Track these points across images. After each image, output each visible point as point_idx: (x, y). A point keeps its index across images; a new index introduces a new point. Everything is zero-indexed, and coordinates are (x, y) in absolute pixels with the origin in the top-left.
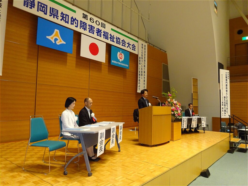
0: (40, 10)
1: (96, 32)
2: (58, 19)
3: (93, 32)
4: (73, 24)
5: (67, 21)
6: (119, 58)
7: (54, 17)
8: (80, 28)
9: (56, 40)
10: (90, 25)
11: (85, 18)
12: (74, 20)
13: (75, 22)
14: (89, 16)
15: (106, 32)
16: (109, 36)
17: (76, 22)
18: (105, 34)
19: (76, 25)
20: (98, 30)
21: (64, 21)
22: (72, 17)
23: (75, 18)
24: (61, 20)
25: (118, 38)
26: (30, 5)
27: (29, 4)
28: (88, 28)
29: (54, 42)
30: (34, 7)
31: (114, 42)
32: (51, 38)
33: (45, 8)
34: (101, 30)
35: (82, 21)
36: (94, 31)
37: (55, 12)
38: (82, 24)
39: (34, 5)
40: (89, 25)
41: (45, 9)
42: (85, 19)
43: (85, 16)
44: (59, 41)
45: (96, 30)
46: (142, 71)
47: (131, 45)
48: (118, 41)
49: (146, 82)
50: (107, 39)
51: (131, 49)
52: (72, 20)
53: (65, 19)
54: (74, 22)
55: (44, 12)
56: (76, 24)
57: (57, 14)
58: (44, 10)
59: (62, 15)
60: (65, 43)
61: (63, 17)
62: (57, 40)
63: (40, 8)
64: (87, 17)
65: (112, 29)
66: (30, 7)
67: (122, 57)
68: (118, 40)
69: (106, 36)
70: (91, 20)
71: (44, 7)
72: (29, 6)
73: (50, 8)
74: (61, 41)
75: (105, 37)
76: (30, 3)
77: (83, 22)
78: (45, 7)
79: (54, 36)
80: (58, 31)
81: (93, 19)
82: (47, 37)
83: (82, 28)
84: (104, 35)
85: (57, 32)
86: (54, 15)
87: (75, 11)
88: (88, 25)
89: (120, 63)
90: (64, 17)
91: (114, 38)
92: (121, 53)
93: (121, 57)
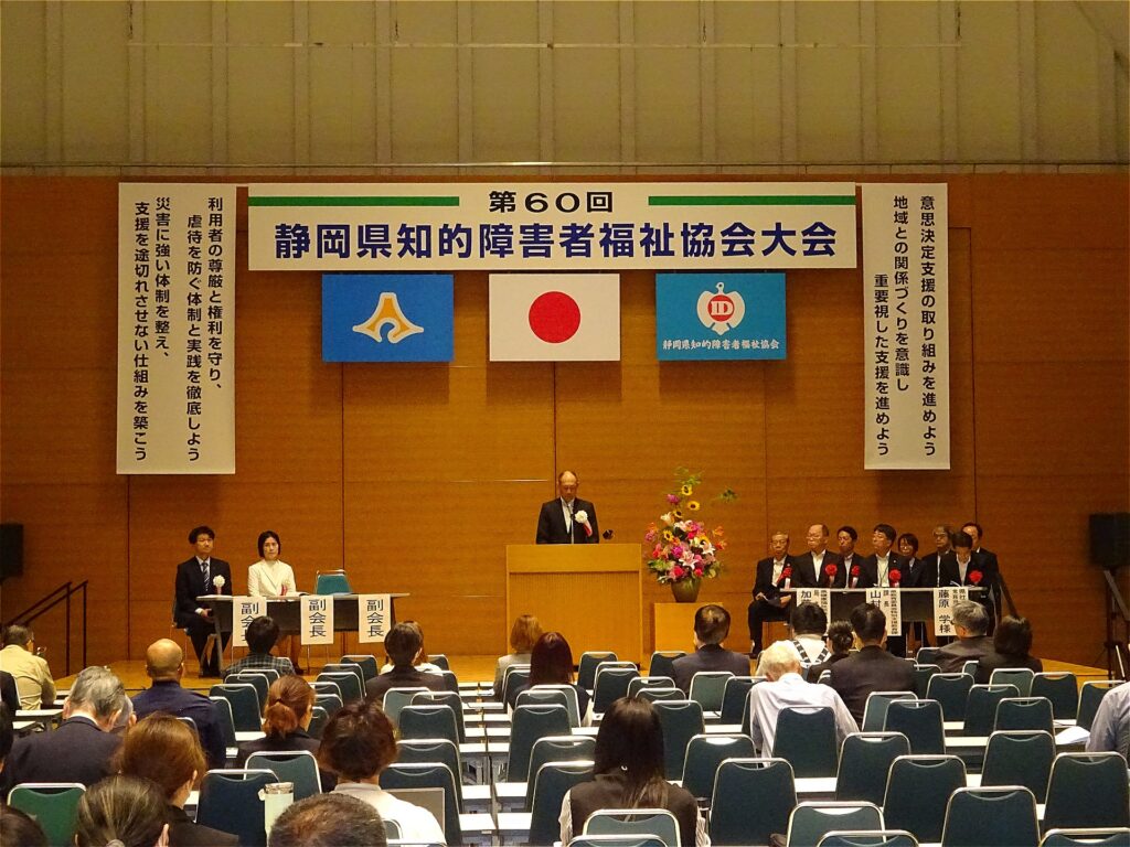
0: (327, 251)
1: (562, 244)
2: (388, 255)
3: (543, 251)
4: (450, 251)
5: (424, 248)
6: (706, 320)
7: (374, 256)
8: (482, 255)
9: (387, 328)
10: (530, 227)
11: (502, 207)
12: (452, 235)
13: (459, 241)
14: (521, 191)
15: (614, 226)
16: (638, 237)
17: (463, 236)
18: (612, 238)
19: (463, 250)
20: (570, 232)
21: (412, 252)
22: (446, 226)
23: (458, 226)
24: (401, 254)
25: (693, 227)
26: (294, 248)
27: (292, 245)
28: (521, 242)
29: (379, 339)
30: (307, 250)
31: (672, 253)
32: (369, 328)
33: (341, 237)
34: (589, 226)
35: (488, 227)
36: (552, 242)
37: (377, 236)
38: (491, 237)
39: (307, 242)
40: (523, 229)
41: (343, 241)
42: (503, 211)
43: (503, 199)
44: (397, 327)
45: (562, 235)
47: (793, 233)
48: (694, 242)
49: (943, 408)
50: (623, 253)
51: (799, 253)
52: (446, 236)
53: (414, 246)
54: (454, 241)
55: (339, 250)
56: (461, 245)
57: (386, 239)
58: (340, 243)
59: (404, 236)
60: (421, 330)
61: (407, 241)
62: (391, 326)
63: (327, 243)
64: (512, 200)
65: (654, 201)
66: (296, 252)
67: (728, 313)
68: (700, 237)
69: (615, 243)
70: (533, 206)
71: (338, 235)
72: (293, 252)
73: (360, 228)
74: (404, 328)
75: (611, 248)
76: (294, 242)
77: (493, 227)
78: (343, 232)
79: (380, 317)
80: (393, 296)
81: (544, 196)
82: (356, 329)
83: (492, 252)
84: (605, 243)
85: (388, 302)
86: (374, 248)
87: (454, 201)
88: (516, 230)
89: (716, 344)
90: (413, 241)
91: (668, 235)
92: (721, 293)
93: (721, 313)
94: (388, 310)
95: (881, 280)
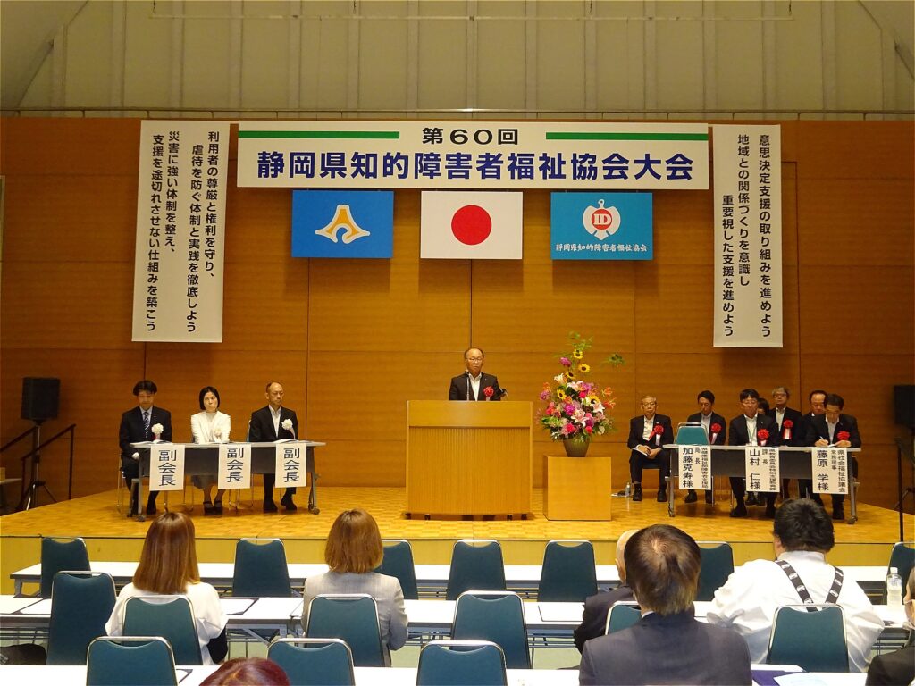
0: (297, 172)
1: (478, 169)
2: (344, 175)
3: (464, 174)
4: (391, 173)
5: (371, 171)
6: (590, 229)
7: (333, 176)
8: (416, 177)
9: (341, 232)
10: (453, 155)
11: (432, 140)
12: (393, 161)
13: (399, 165)
14: (447, 128)
15: (519, 155)
16: (537, 163)
17: (401, 162)
18: (517, 164)
19: (402, 172)
20: (484, 159)
21: (362, 174)
22: (389, 154)
23: (398, 154)
24: (354, 175)
25: (580, 157)
26: (272, 170)
27: (270, 168)
28: (446, 167)
29: (336, 240)
30: (282, 172)
31: (564, 177)
32: (328, 232)
33: (308, 162)
34: (500, 155)
35: (421, 155)
36: (471, 167)
37: (336, 162)
38: (423, 163)
39: (282, 165)
40: (448, 157)
41: (310, 164)
42: (433, 143)
43: (433, 135)
44: (350, 231)
45: (478, 162)
46: (744, 256)
47: (659, 162)
48: (581, 168)
49: (777, 300)
50: (526, 176)
51: (664, 177)
52: (388, 162)
53: (364, 169)
54: (395, 166)
55: (306, 172)
56: (400, 168)
57: (343, 163)
58: (307, 167)
59: (356, 161)
60: (368, 234)
61: (358, 166)
62: (344, 231)
63: (297, 167)
64: (440, 135)
65: (550, 136)
66: (273, 173)
67: (607, 223)
68: (586, 165)
69: (519, 168)
70: (456, 139)
71: (306, 160)
72: (271, 173)
73: (323, 155)
74: (355, 232)
75: (516, 172)
76: (272, 165)
77: (425, 155)
78: (309, 158)
79: (336, 224)
80: (347, 207)
81: (465, 132)
82: (318, 232)
83: (424, 175)
84: (511, 168)
85: (343, 211)
86: (333, 170)
87: (395, 135)
88: (443, 157)
89: (598, 247)
90: (363, 165)
91: (561, 163)
92: (602, 207)
93: (602, 223)
94: (343, 219)
95: (728, 199)
